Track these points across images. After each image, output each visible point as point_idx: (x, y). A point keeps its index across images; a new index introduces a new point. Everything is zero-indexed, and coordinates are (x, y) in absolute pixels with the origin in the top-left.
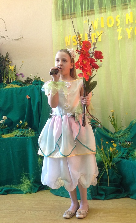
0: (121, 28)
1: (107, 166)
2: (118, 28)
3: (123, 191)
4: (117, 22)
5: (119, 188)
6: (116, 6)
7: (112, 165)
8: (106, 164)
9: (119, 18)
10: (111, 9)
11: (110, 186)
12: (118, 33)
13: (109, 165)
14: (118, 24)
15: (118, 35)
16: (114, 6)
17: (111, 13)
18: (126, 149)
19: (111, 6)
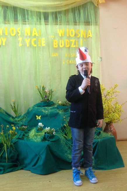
0: (22, 38)
1: (6, 146)
2: (19, 38)
3: (19, 165)
4: (18, 33)
5: (16, 163)
6: (17, 21)
7: (10, 145)
8: (5, 145)
9: (19, 30)
10: (13, 22)
11: (8, 163)
12: (19, 41)
13: (8, 145)
14: (19, 35)
15: (19, 43)
16: (16, 20)
17: (13, 25)
18: (22, 131)
19: (13, 20)
